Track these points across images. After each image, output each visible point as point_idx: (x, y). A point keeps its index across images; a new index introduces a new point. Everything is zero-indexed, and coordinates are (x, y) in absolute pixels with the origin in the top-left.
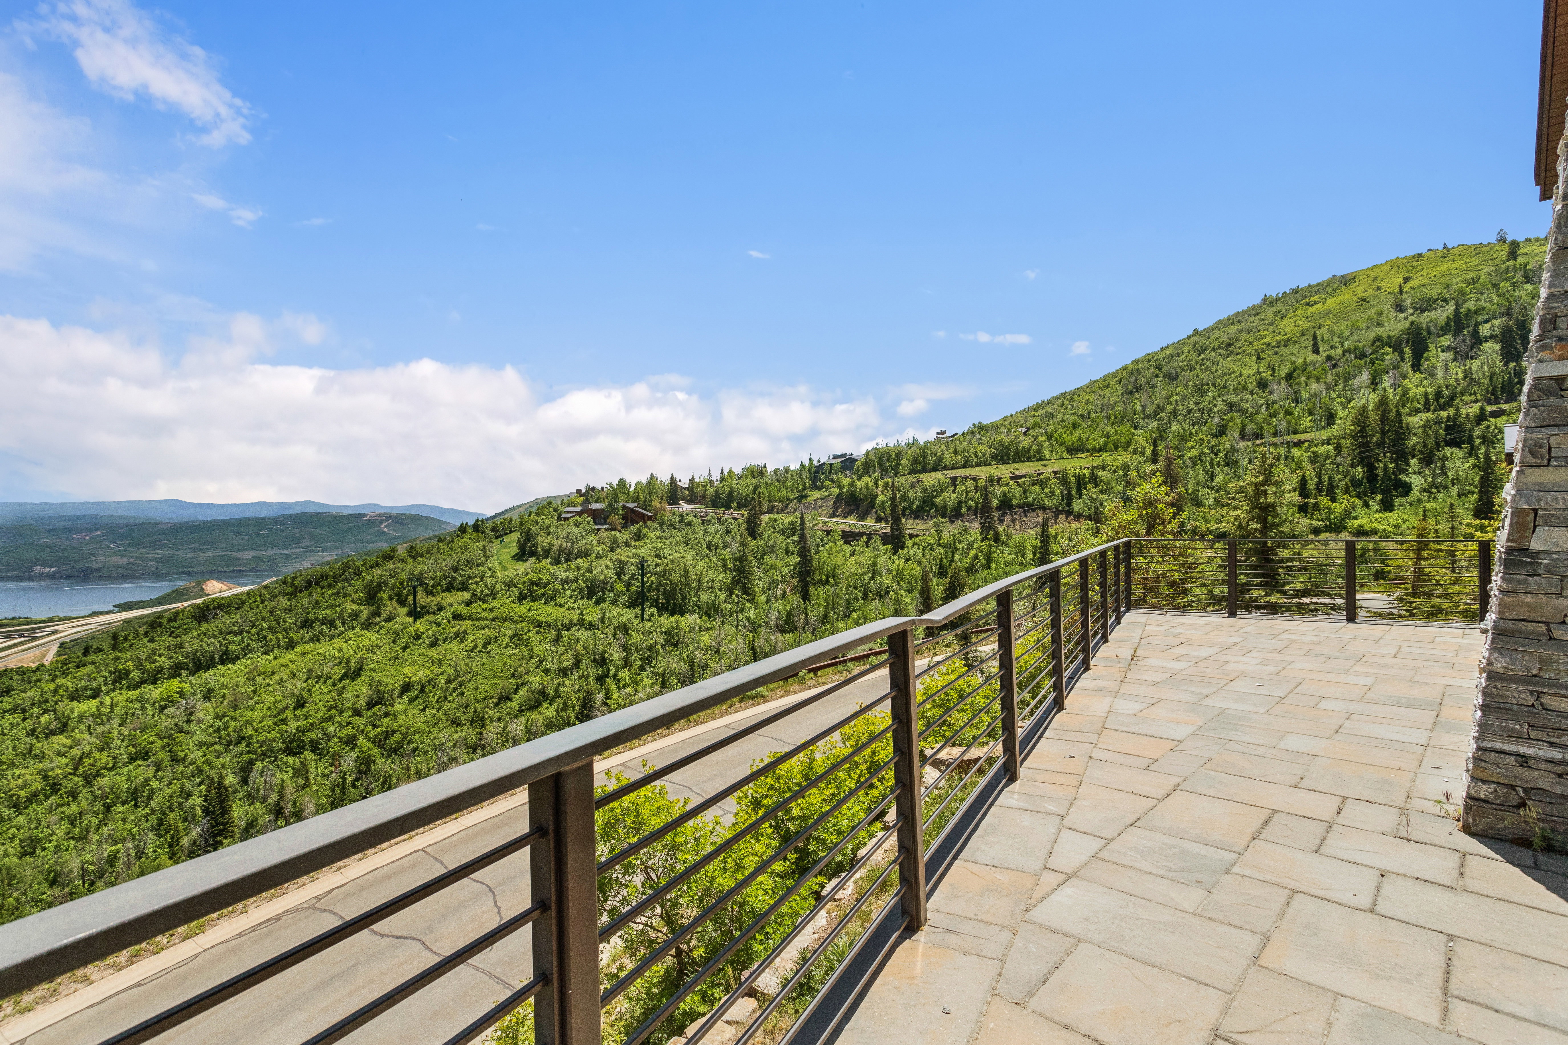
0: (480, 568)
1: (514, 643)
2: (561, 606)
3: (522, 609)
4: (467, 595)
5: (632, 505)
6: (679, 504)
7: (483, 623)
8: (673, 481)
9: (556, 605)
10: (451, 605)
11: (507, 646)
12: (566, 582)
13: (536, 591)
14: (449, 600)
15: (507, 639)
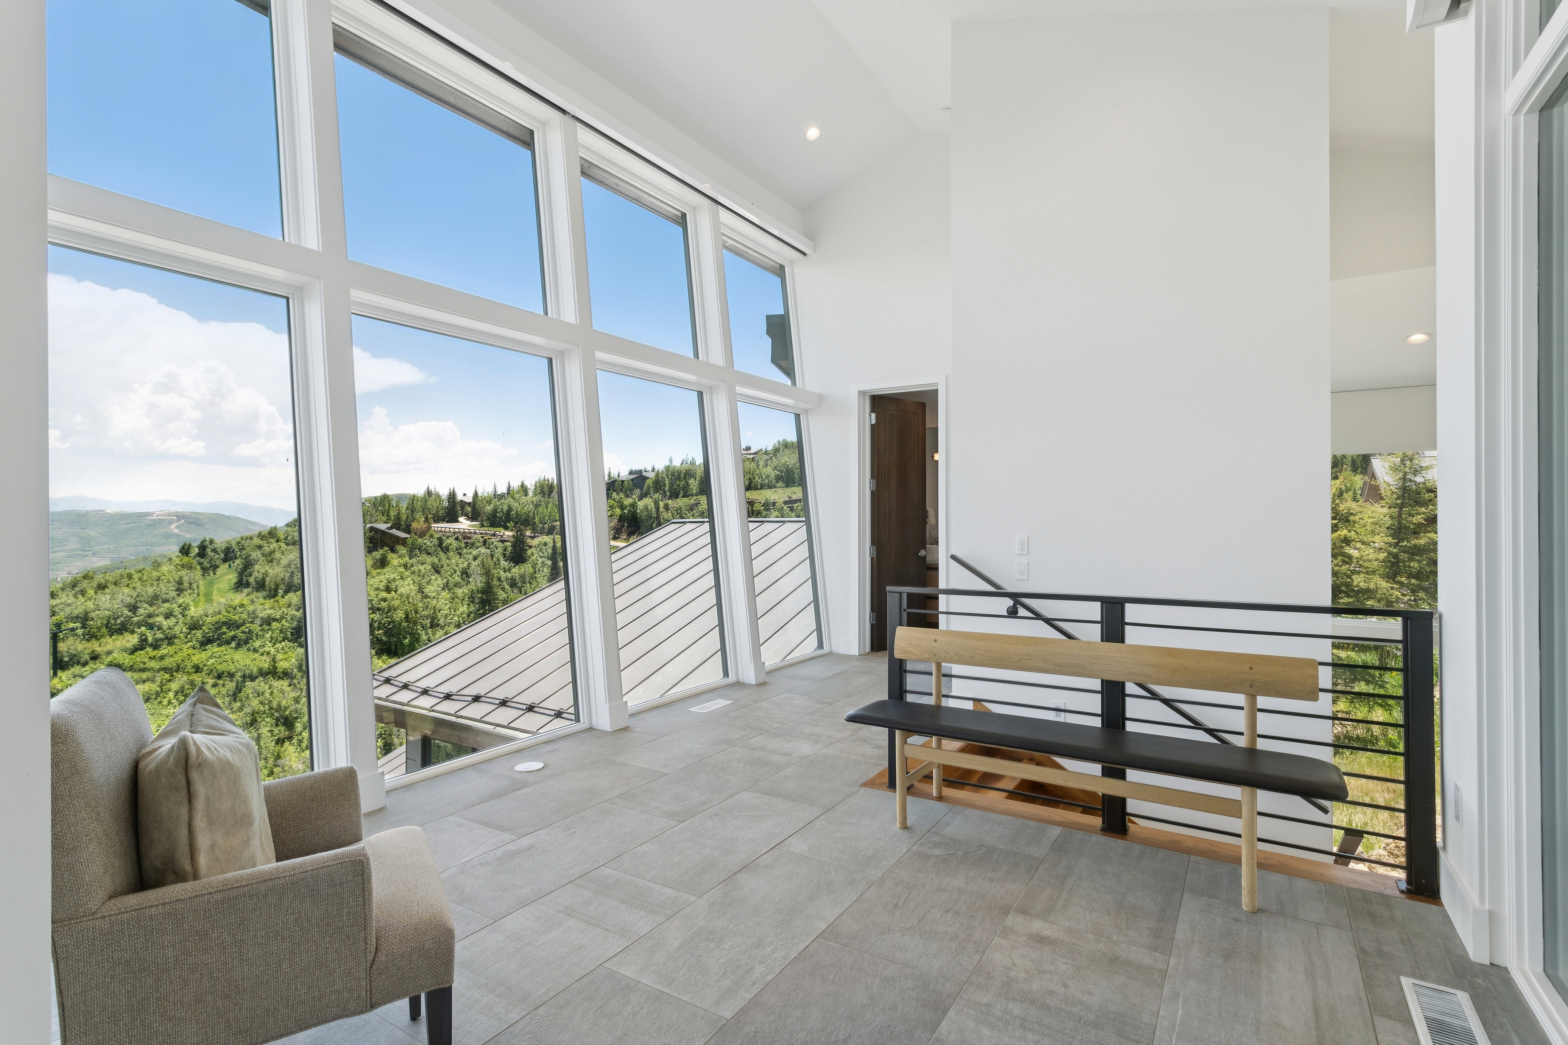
0: (166, 605)
1: (177, 700)
2: (255, 650)
3: (199, 657)
4: (132, 640)
5: (383, 527)
6: (458, 522)
7: (144, 676)
8: (452, 496)
9: (249, 650)
10: (109, 653)
11: (170, 703)
12: (268, 621)
13: (225, 633)
14: (109, 647)
15: (171, 695)
